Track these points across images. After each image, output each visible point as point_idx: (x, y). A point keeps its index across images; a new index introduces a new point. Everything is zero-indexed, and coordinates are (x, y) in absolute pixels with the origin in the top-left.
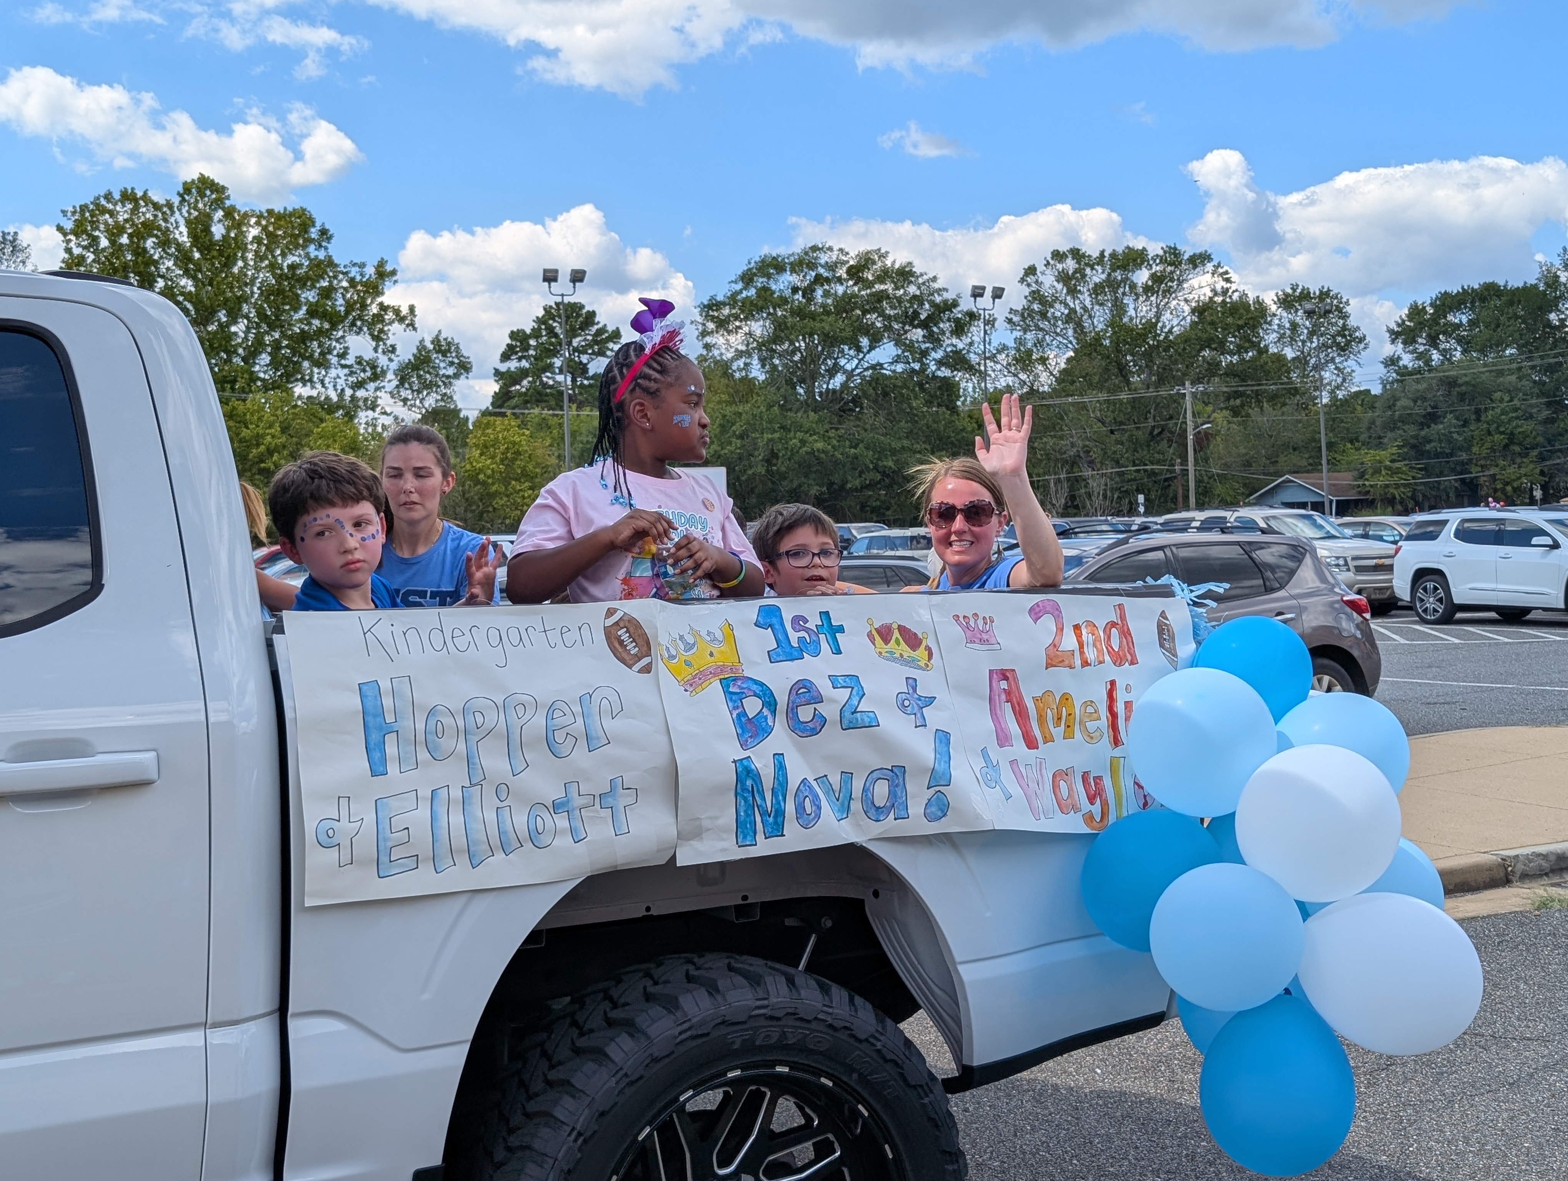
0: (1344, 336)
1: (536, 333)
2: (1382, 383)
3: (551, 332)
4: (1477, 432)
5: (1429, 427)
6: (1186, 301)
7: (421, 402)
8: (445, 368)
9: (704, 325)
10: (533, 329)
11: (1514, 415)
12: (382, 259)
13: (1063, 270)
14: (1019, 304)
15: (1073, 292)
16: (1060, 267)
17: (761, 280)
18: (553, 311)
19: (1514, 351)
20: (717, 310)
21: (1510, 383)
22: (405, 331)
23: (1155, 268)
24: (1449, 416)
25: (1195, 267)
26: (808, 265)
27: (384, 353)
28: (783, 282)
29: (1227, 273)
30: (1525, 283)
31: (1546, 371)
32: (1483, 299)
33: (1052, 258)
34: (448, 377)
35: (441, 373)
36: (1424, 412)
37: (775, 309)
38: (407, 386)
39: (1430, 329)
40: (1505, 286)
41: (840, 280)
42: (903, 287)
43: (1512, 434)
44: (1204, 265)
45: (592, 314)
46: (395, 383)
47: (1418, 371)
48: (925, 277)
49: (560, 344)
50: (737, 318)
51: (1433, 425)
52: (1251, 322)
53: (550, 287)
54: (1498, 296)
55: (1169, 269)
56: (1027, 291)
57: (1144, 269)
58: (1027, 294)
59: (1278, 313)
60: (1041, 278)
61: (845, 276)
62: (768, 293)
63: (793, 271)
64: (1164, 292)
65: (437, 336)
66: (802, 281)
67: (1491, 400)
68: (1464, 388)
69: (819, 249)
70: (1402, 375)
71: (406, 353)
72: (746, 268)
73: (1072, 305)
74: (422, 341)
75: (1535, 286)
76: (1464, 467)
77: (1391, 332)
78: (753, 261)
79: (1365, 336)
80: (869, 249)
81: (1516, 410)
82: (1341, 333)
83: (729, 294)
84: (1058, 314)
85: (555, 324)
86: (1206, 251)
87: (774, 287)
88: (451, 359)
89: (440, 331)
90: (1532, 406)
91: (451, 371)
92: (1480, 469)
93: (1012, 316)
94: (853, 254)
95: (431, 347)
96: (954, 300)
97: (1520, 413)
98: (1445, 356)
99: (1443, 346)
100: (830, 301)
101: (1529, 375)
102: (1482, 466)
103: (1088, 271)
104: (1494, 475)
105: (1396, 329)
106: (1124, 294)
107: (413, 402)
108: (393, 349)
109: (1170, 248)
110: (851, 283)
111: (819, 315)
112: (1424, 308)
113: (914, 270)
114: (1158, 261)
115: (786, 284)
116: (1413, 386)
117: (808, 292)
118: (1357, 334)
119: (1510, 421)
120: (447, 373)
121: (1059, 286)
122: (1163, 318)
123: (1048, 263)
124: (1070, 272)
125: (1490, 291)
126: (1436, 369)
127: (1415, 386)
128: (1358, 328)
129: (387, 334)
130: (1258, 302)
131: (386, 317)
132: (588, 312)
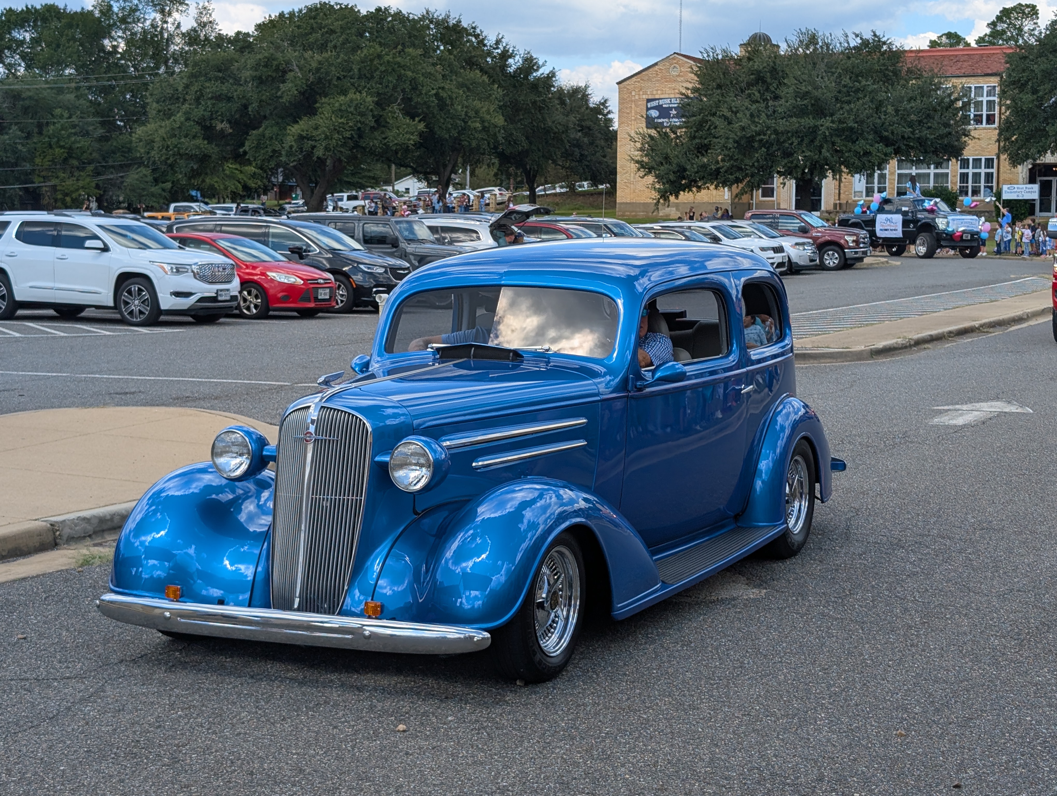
11: (73, 131)
19: (72, 71)
21: (69, 100)
31: (100, 92)
32: (45, 20)
43: (70, 148)
54: (59, 19)
67: (52, 115)
68: (27, 103)
76: (26, 177)
81: (74, 126)
92: (42, 180)
101: (86, 95)
102: (44, 177)
119: (69, 136)
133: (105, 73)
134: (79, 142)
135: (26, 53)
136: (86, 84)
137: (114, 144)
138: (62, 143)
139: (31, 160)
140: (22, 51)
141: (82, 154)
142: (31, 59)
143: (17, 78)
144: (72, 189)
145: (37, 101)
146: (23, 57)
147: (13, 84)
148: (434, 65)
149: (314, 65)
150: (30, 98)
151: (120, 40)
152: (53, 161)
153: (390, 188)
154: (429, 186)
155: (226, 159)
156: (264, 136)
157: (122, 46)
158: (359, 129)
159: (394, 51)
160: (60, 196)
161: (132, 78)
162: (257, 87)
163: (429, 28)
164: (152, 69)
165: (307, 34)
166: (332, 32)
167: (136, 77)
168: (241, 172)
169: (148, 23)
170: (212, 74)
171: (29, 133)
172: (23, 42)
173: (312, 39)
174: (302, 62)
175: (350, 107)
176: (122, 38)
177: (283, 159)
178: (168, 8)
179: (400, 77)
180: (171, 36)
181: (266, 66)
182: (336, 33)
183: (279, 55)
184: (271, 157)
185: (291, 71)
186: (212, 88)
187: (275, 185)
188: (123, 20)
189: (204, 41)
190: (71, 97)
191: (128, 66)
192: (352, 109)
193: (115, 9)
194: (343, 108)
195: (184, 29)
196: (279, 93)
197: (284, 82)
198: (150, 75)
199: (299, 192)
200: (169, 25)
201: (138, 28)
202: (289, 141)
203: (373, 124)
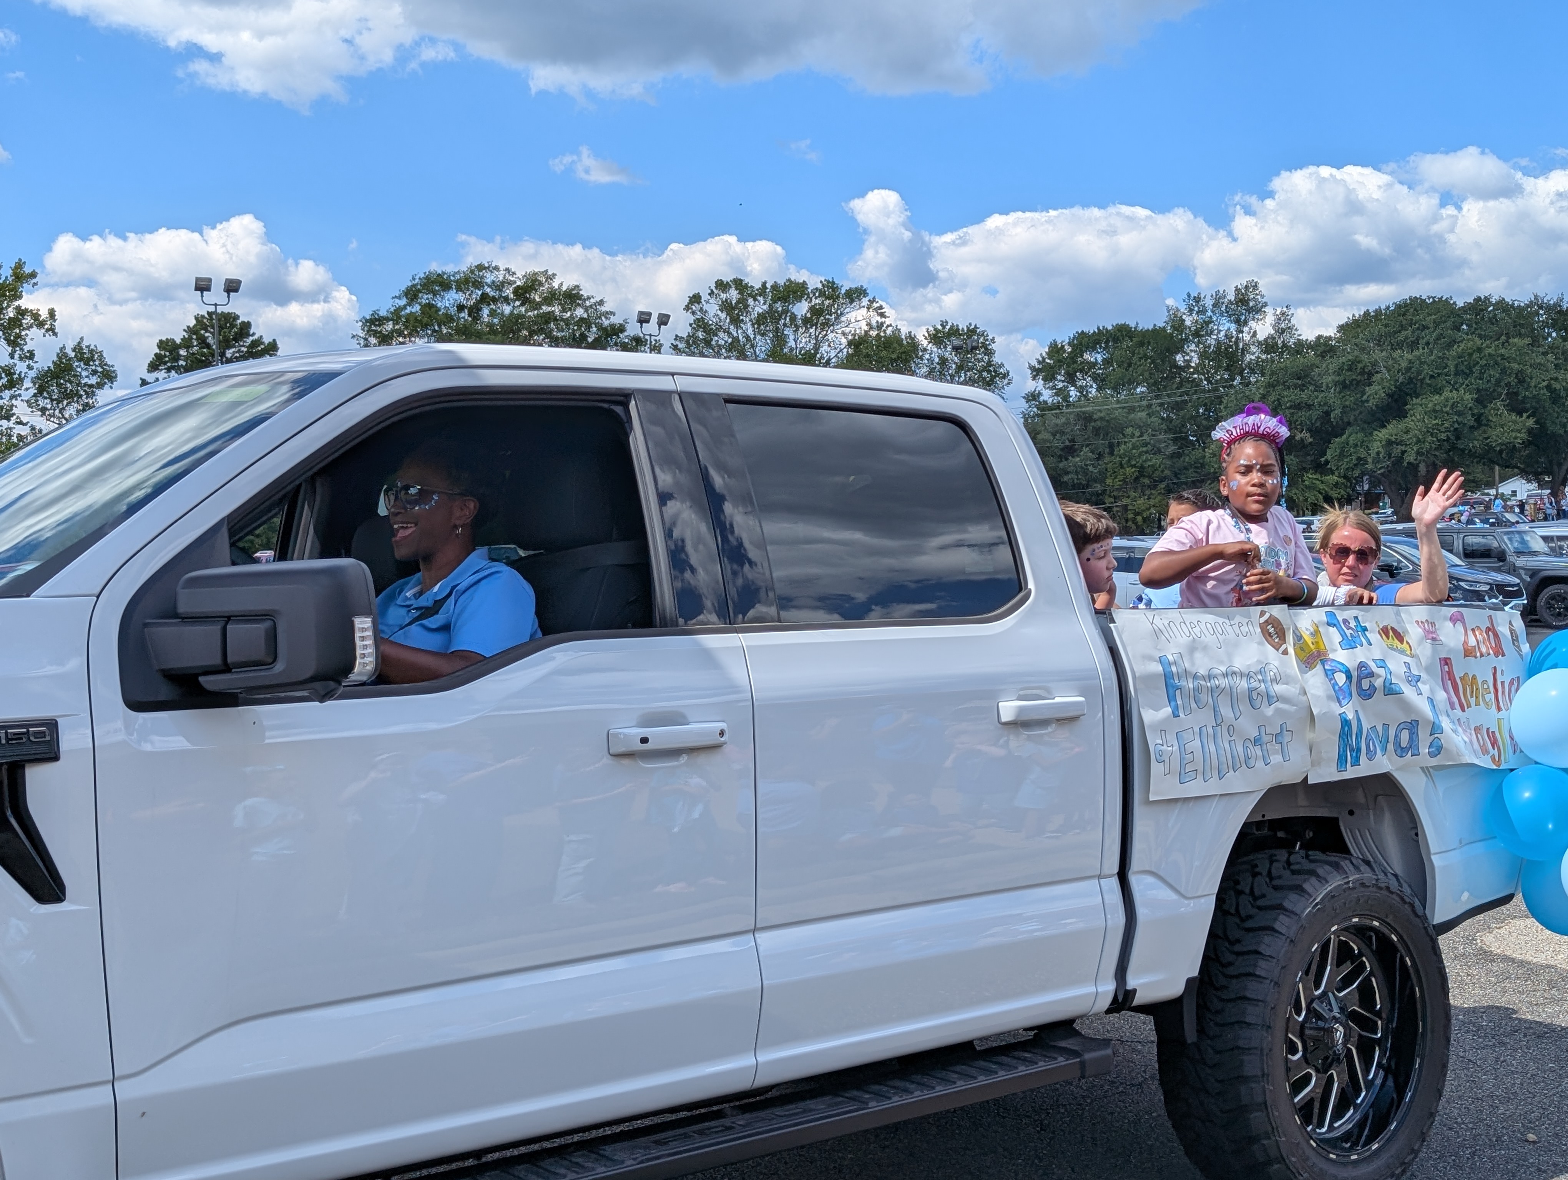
0: (989, 372)
1: (186, 343)
2: (1024, 417)
3: (203, 342)
4: (1110, 465)
5: (1067, 459)
6: (844, 334)
7: (60, 412)
8: (86, 377)
9: (366, 339)
10: (183, 339)
11: (1144, 449)
12: (20, 260)
13: (726, 300)
14: (684, 331)
15: (736, 321)
16: (723, 296)
17: (425, 297)
18: (205, 321)
19: (1144, 389)
20: (379, 325)
21: (1140, 419)
22: (44, 336)
23: (815, 301)
24: (1085, 449)
25: (852, 301)
26: (474, 284)
27: (21, 359)
28: (448, 300)
29: (881, 307)
30: (1155, 325)
31: (1173, 409)
32: (1116, 340)
33: (716, 288)
34: (91, 386)
35: (83, 382)
36: (1062, 446)
37: (440, 326)
38: (45, 394)
39: (1069, 367)
40: (1135, 328)
41: (506, 300)
42: (570, 309)
43: (1142, 467)
44: (860, 300)
45: (247, 325)
46: (33, 391)
47: (1058, 407)
48: (592, 300)
49: (213, 356)
50: (400, 333)
51: (1070, 458)
52: (903, 356)
53: (202, 296)
55: (827, 302)
56: (692, 319)
57: (804, 301)
58: (692, 322)
59: (929, 348)
60: (706, 307)
61: (511, 296)
62: (433, 310)
63: (459, 289)
64: (823, 324)
65: (79, 343)
66: (468, 299)
67: (1123, 435)
68: (1099, 423)
69: (485, 268)
70: (1043, 410)
71: (45, 360)
72: (410, 284)
73: (735, 335)
74: (63, 348)
75: (1164, 329)
77: (1032, 368)
78: (417, 277)
79: (1008, 372)
80: (536, 270)
82: (986, 369)
83: (392, 309)
84: (722, 342)
85: (207, 335)
86: (862, 286)
87: (439, 304)
88: (94, 368)
89: (82, 339)
90: (1160, 441)
91: (93, 380)
92: (1113, 500)
93: (678, 343)
94: (520, 274)
95: (73, 354)
96: (621, 325)
97: (1150, 447)
98: (1081, 393)
99: (1080, 383)
100: (496, 321)
102: (1115, 497)
103: (751, 301)
104: (1126, 506)
105: (1037, 366)
106: (785, 325)
107: (52, 411)
108: (31, 355)
109: (828, 282)
110: (517, 303)
111: (485, 334)
112: (1063, 347)
113: (581, 292)
114: (817, 294)
115: (452, 301)
116: (1053, 421)
117: (474, 311)
118: (1001, 370)
119: (1140, 455)
120: (90, 382)
121: (723, 315)
122: (822, 350)
123: (712, 290)
124: (733, 302)
125: (1122, 333)
126: (1073, 405)
127: (1056, 421)
128: (1001, 365)
129: (25, 339)
130: (911, 337)
131: (24, 321)
132: (243, 322)
133: (1178, 388)
134: (1150, 460)
135: (1098, 374)
136: (1158, 401)
137: (1187, 459)
138: (1133, 463)
139: (1102, 481)
140: (1094, 373)
141: (1153, 472)
142: (1103, 380)
143: (1089, 400)
144: (1143, 508)
145: (1108, 421)
146: (1095, 380)
147: (1085, 406)
148: (1545, 354)
149: (1404, 364)
150: (1101, 419)
151: (1193, 354)
152: (1124, 481)
153: (1493, 492)
154: (1541, 487)
155: (1305, 470)
156: (1348, 444)
157: (1195, 360)
158: (1456, 429)
159: (1496, 343)
160: (1131, 516)
161: (1204, 391)
162: (1340, 393)
163: (1538, 314)
164: (1226, 380)
165: (1395, 333)
166: (1425, 327)
167: (1209, 391)
168: (1322, 482)
169: (1222, 333)
170: (1291, 382)
171: (1099, 454)
172: (1095, 364)
173: (1401, 336)
174: (1391, 362)
175: (1446, 406)
176: (1195, 351)
177: (1369, 466)
178: (1243, 317)
179: (1503, 371)
180: (1246, 345)
181: (1350, 370)
182: (1428, 328)
183: (1364, 357)
184: (1355, 465)
185: (1377, 372)
186: (1291, 396)
187: (1360, 494)
188: (1197, 334)
189: (1282, 348)
190: (1143, 415)
191: (1201, 380)
192: (1448, 409)
193: (1188, 323)
194: (1438, 408)
195: (1261, 337)
196: (1365, 398)
197: (1370, 385)
198: (1224, 387)
199: (1387, 500)
200: (1244, 335)
201: (1211, 341)
202: (1376, 447)
203: (1472, 423)
